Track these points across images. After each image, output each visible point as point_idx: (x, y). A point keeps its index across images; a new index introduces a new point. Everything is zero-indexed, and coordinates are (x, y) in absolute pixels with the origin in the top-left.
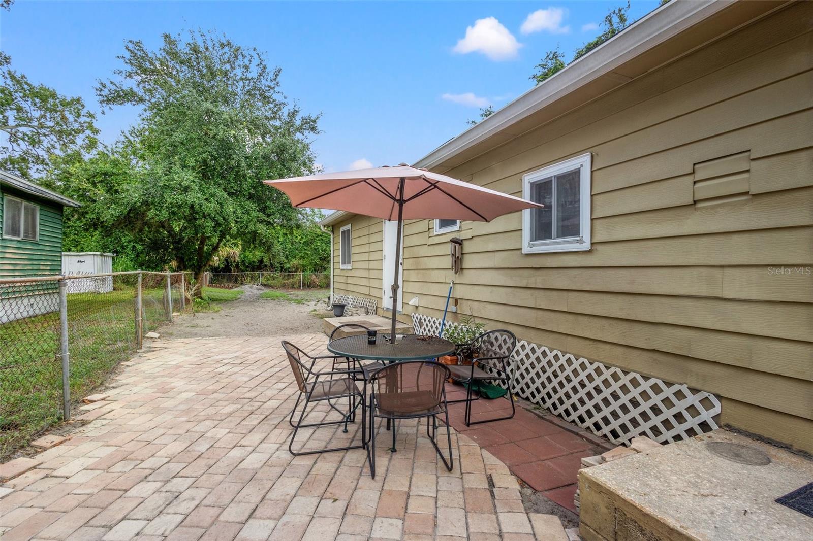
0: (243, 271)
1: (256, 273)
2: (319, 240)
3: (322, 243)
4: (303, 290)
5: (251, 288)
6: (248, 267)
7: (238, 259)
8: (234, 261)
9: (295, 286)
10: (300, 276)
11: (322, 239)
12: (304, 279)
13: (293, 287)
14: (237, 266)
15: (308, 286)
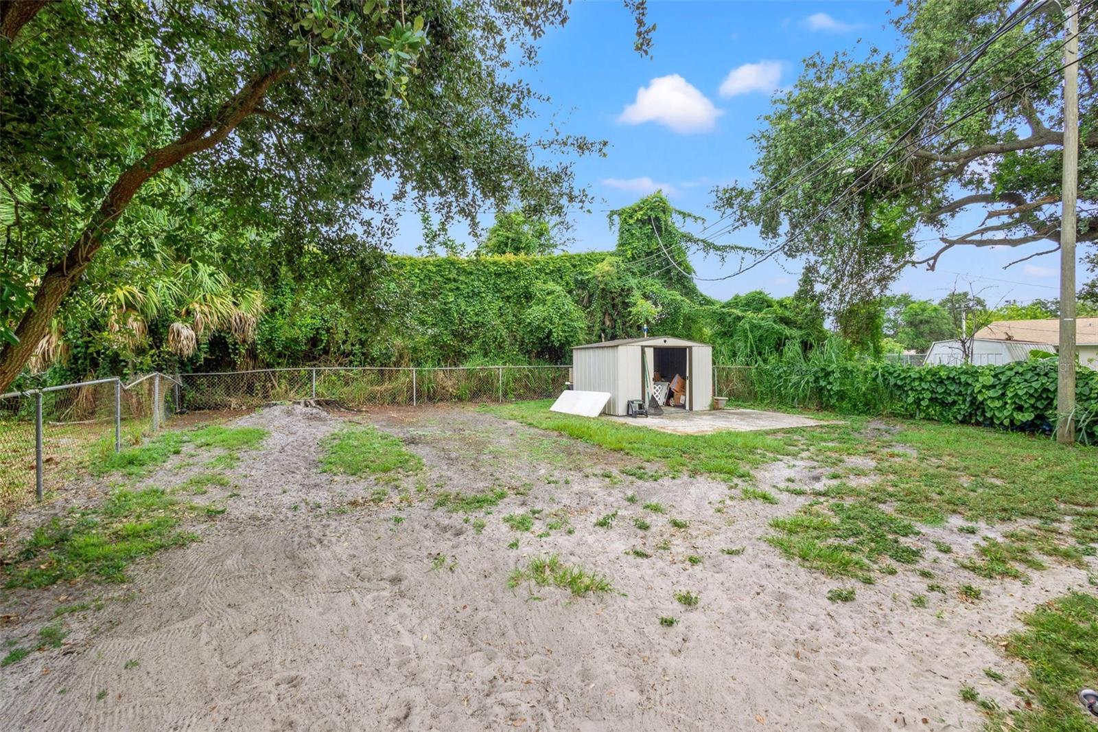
0: (268, 365)
1: (303, 370)
2: (452, 290)
3: (457, 297)
4: (419, 406)
5: (289, 413)
6: (280, 355)
7: (252, 335)
8: (244, 341)
9: (399, 399)
10: (408, 375)
11: (458, 289)
12: (421, 382)
13: (394, 402)
14: (252, 354)
15: (430, 399)
